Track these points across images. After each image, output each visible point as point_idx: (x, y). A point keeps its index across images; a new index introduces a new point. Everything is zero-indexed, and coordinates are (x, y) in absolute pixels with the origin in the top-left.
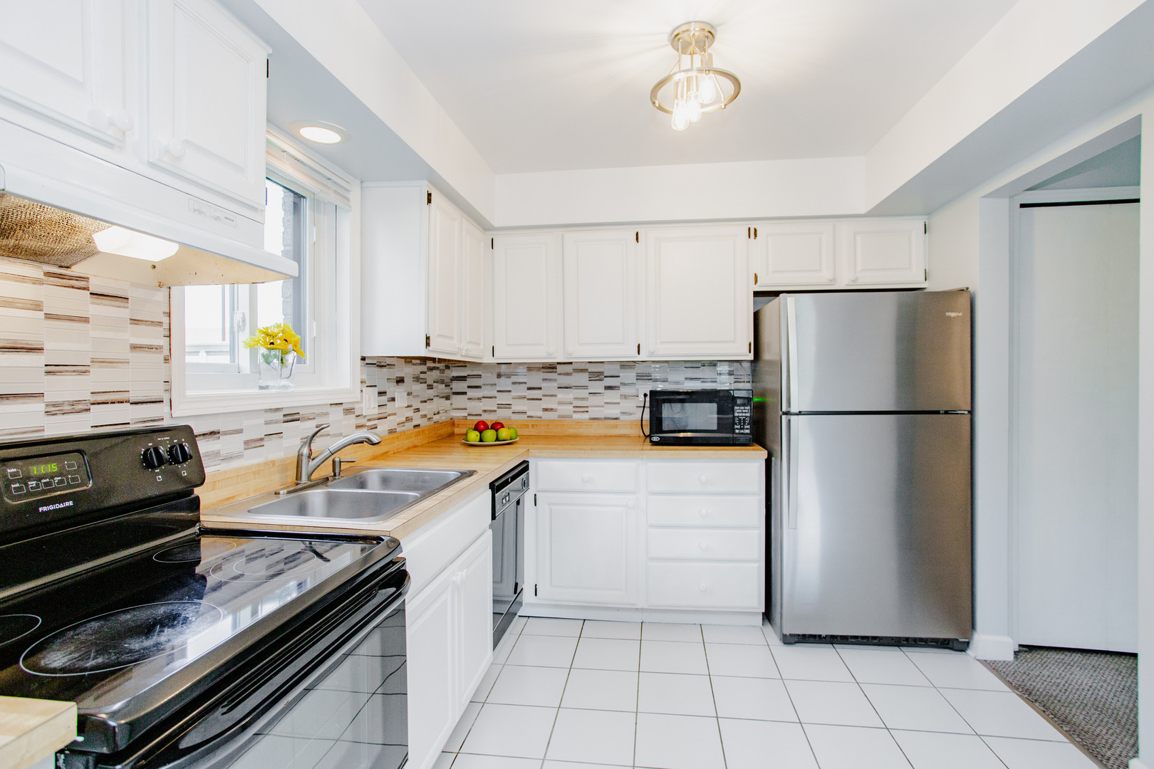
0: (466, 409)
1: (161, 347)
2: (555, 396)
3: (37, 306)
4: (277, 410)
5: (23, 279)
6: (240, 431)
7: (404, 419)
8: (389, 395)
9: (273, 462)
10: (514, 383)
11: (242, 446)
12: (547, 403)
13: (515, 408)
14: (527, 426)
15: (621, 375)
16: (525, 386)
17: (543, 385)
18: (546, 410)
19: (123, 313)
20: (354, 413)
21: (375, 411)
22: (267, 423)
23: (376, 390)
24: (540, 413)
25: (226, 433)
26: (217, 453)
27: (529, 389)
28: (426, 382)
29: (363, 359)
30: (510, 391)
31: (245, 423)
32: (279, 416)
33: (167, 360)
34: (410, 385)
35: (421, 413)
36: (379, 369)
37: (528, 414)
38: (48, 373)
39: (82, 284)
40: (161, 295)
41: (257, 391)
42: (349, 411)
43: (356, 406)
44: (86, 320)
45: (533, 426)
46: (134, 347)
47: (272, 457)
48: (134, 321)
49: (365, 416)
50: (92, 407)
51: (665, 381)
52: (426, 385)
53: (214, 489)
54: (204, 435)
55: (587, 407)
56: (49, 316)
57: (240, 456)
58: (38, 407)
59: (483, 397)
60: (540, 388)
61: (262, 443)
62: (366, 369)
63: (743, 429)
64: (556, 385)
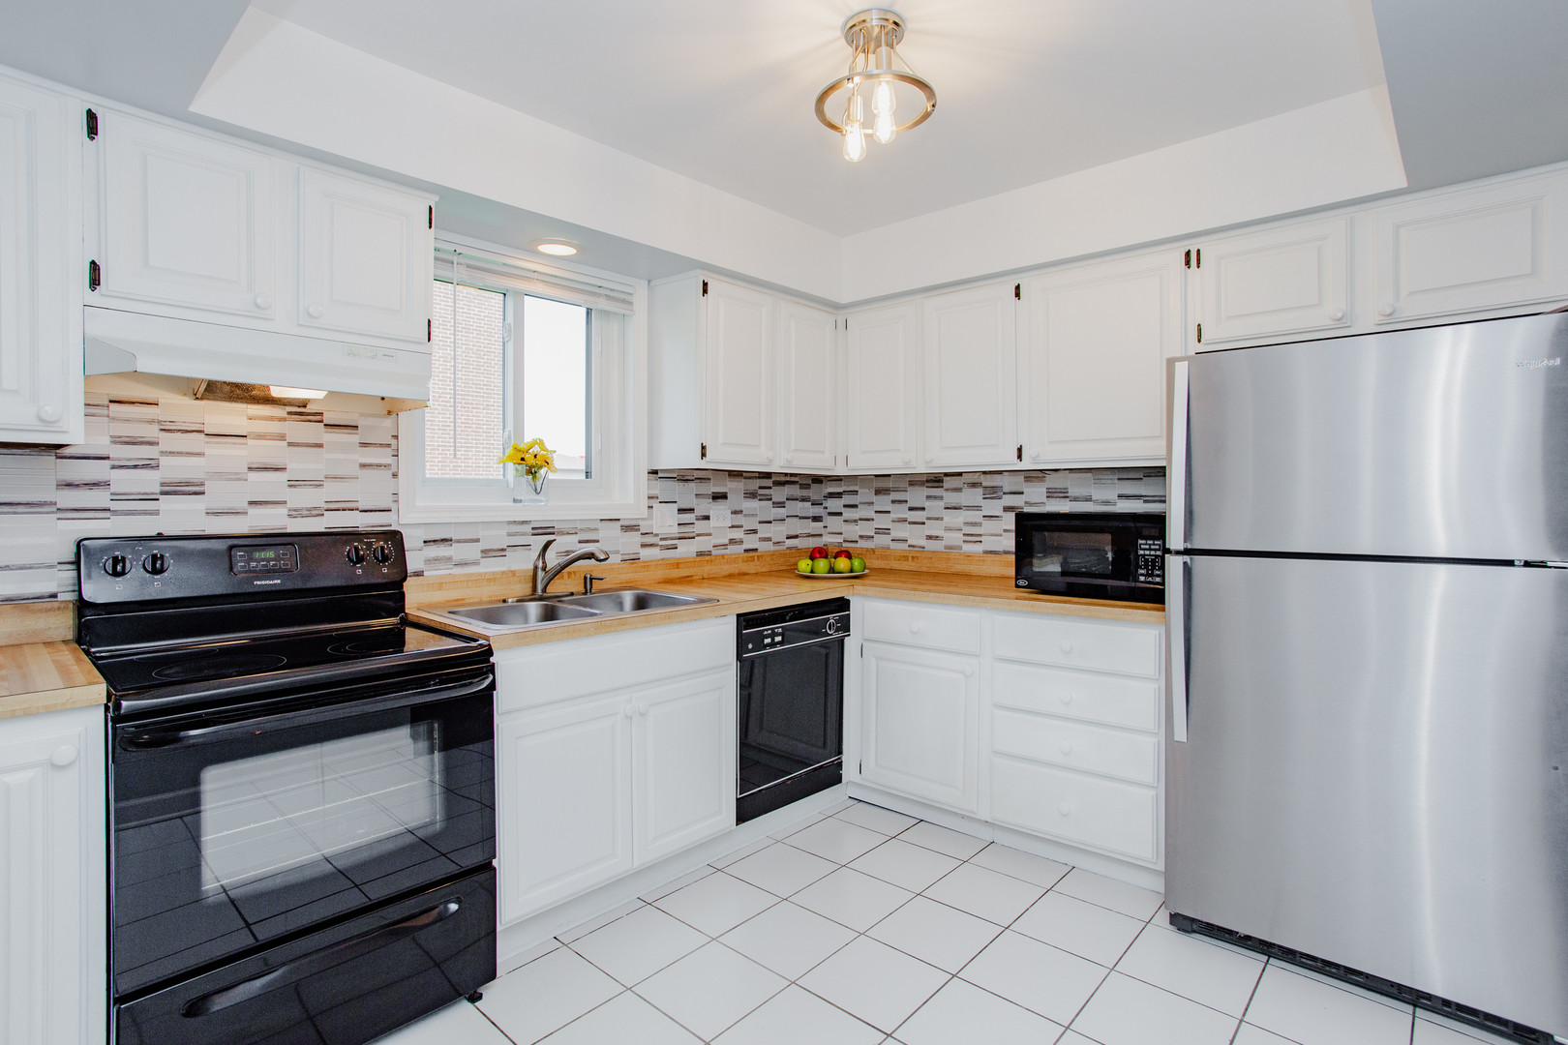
0: (841, 534)
1: (390, 465)
2: (942, 519)
3: (282, 437)
4: (523, 522)
5: (272, 418)
6: (478, 540)
7: (727, 542)
8: (699, 512)
9: (513, 573)
10: (893, 502)
11: (480, 555)
12: (933, 528)
13: (894, 534)
14: (906, 558)
15: (1025, 490)
16: (905, 507)
17: (927, 504)
18: (930, 537)
19: (354, 438)
20: (639, 530)
21: (675, 530)
22: (509, 535)
23: (675, 507)
24: (923, 542)
25: (459, 541)
26: (450, 559)
27: (911, 509)
28: (771, 499)
29: (655, 472)
30: (889, 512)
31: (481, 533)
32: (528, 529)
33: (395, 475)
34: (736, 500)
35: (759, 535)
36: (681, 484)
37: (910, 542)
38: (290, 486)
39: (318, 418)
40: (388, 422)
41: (512, 504)
42: (628, 528)
43: (641, 523)
44: (320, 446)
45: (913, 557)
46: (363, 466)
47: (514, 567)
48: (364, 445)
49: (657, 535)
50: (325, 513)
51: (1088, 499)
52: (771, 502)
53: (440, 590)
54: (434, 541)
55: (980, 535)
56: (290, 444)
57: (476, 563)
58: (283, 511)
59: (860, 519)
60: (923, 509)
61: (503, 554)
62: (659, 484)
63: (1152, 575)
64: (942, 504)
